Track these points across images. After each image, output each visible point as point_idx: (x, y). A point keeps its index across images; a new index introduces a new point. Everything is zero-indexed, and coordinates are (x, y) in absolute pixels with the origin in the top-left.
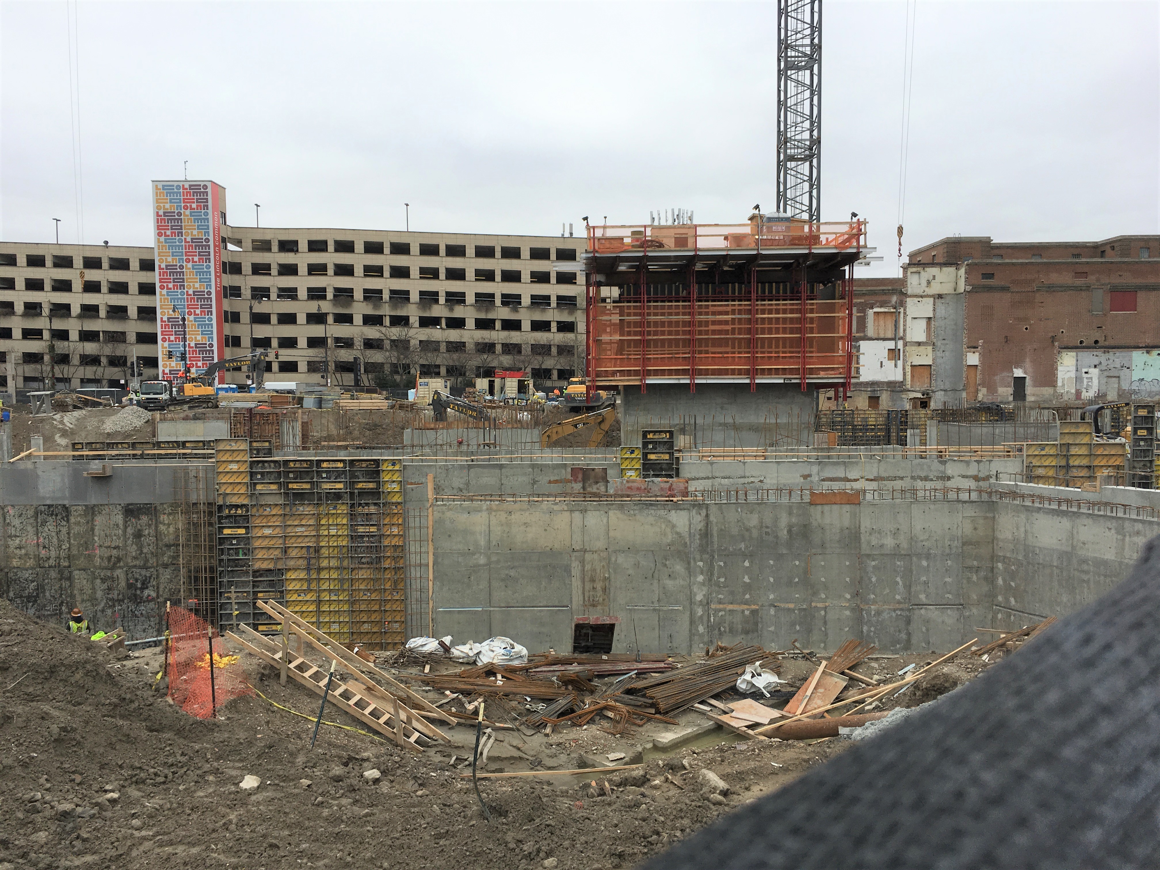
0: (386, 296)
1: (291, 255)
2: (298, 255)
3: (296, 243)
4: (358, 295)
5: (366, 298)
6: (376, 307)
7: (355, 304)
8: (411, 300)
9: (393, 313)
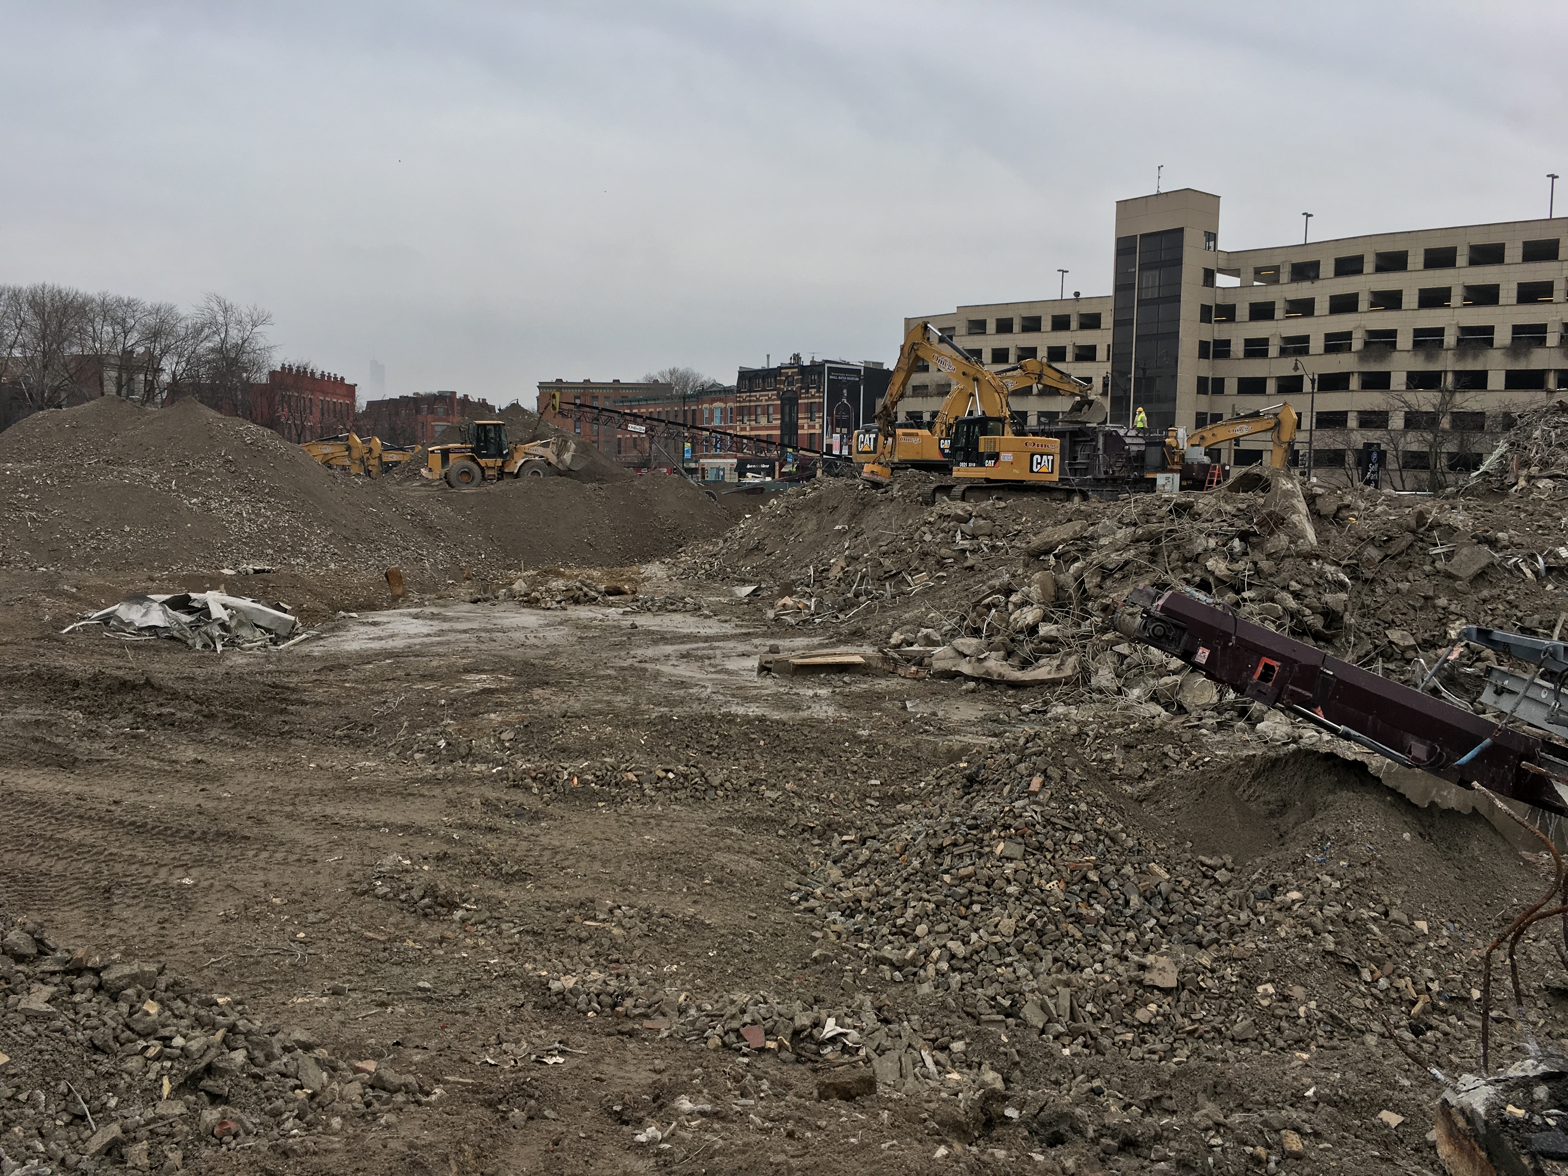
0: (1450, 339)
1: (1306, 285)
2: (1318, 284)
3: (1316, 265)
4: (1405, 341)
5: (1417, 344)
6: (1430, 357)
7: (1396, 355)
8: (1496, 343)
9: (1459, 368)
